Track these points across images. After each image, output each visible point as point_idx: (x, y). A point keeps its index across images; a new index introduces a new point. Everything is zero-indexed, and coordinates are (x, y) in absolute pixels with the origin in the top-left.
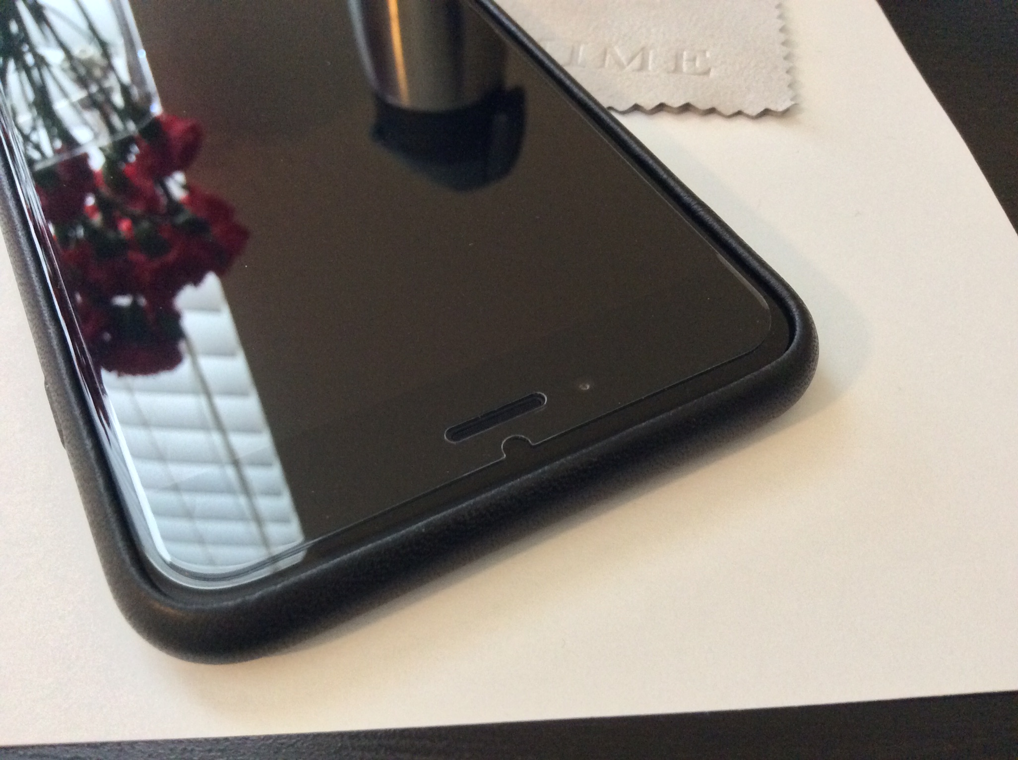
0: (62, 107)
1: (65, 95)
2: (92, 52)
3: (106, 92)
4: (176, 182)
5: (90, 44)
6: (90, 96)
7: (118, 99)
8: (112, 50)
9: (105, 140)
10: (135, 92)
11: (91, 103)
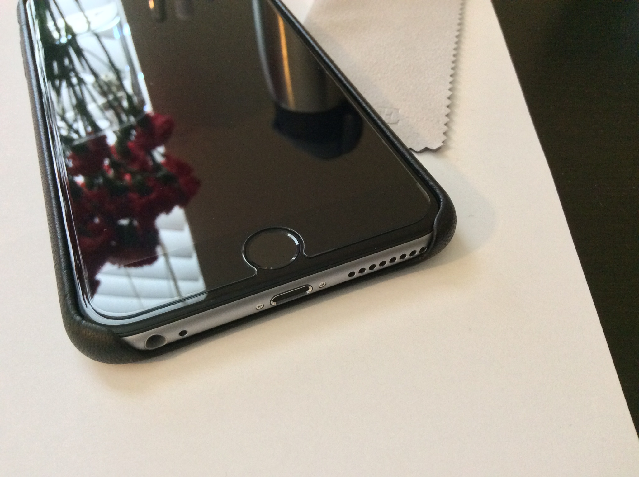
0: (92, 108)
1: (94, 100)
2: (111, 76)
3: (118, 99)
4: (159, 152)
5: (110, 72)
6: (109, 102)
7: (125, 104)
8: (123, 75)
9: (117, 127)
10: (135, 99)
11: (109, 106)
